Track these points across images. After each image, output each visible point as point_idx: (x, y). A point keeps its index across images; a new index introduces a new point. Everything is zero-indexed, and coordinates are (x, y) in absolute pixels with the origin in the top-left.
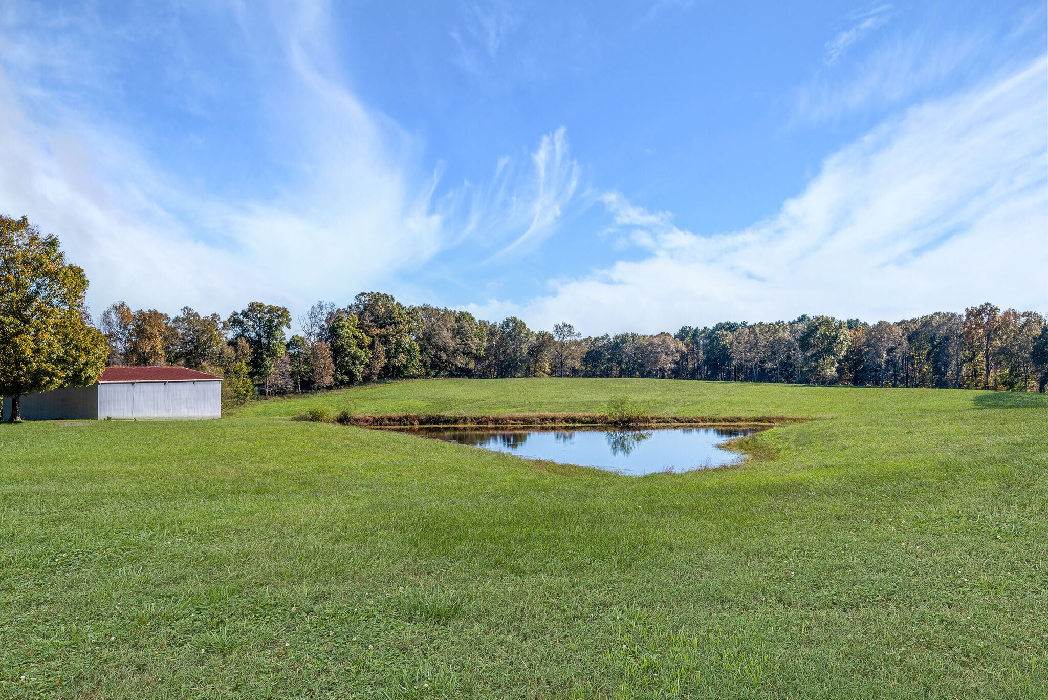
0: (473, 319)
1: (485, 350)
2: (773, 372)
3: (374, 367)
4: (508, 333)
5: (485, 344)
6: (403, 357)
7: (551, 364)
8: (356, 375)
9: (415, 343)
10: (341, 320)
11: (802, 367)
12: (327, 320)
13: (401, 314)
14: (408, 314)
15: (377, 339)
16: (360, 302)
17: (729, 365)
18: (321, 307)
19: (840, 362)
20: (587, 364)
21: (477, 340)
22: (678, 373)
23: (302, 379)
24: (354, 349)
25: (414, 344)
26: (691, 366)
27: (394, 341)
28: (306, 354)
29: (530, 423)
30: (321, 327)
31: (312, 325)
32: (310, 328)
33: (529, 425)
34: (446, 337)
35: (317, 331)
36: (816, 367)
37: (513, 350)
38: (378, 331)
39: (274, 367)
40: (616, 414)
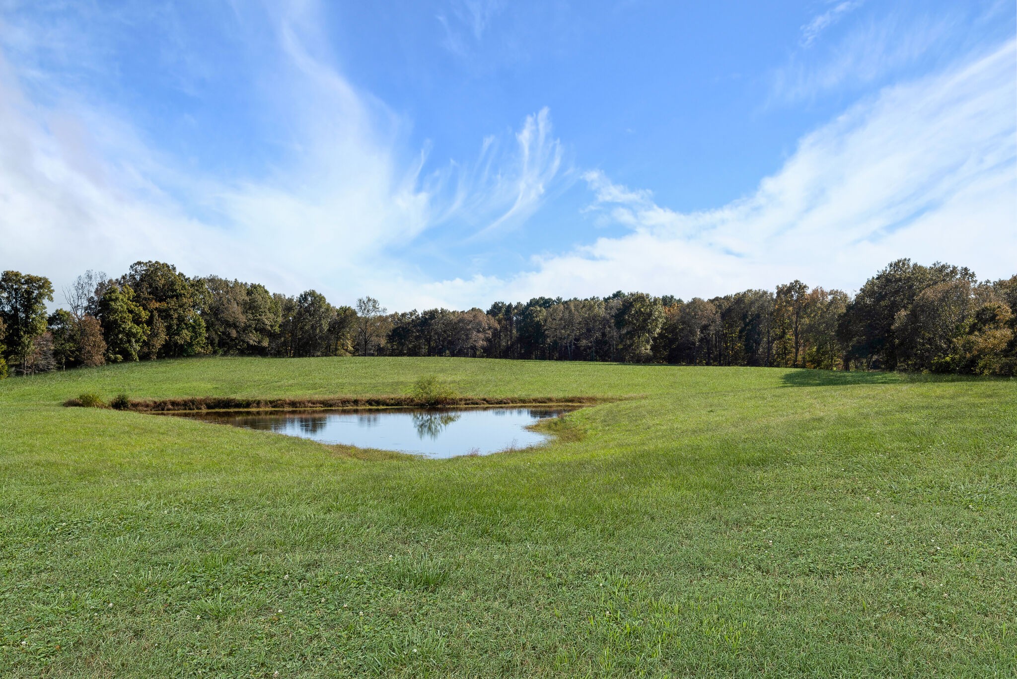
0: (266, 292)
1: (280, 326)
2: (588, 350)
3: (153, 345)
4: (306, 308)
5: (280, 320)
6: (186, 334)
7: (354, 341)
8: (131, 354)
9: (201, 318)
10: (114, 291)
11: (617, 345)
12: (96, 292)
13: (184, 286)
14: (192, 285)
15: (156, 313)
16: (136, 271)
17: (543, 343)
18: (90, 277)
19: (654, 339)
20: (393, 342)
21: (271, 316)
22: (492, 351)
23: (67, 358)
24: (129, 325)
25: (199, 319)
26: (504, 344)
27: (176, 315)
28: (72, 330)
29: (331, 406)
30: (90, 300)
31: (79, 297)
32: (76, 301)
33: (329, 408)
34: (236, 312)
35: (85, 304)
36: (631, 345)
37: (312, 326)
38: (157, 305)
39: (34, 345)
40: (422, 396)
